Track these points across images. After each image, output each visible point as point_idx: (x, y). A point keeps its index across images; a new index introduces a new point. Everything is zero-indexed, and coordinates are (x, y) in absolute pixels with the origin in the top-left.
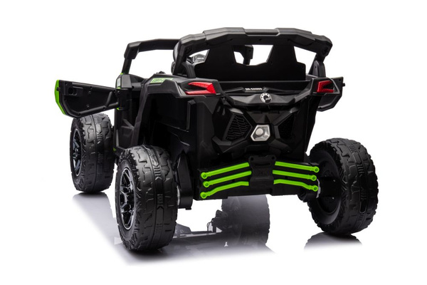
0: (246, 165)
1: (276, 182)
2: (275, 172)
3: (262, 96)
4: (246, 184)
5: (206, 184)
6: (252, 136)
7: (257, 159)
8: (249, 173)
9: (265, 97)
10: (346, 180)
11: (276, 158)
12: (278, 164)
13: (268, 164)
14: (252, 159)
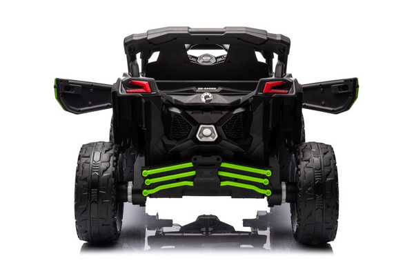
0: (190, 165)
1: (223, 184)
2: (222, 174)
3: (203, 96)
4: (191, 184)
5: (148, 182)
6: (197, 136)
7: (200, 159)
8: (193, 173)
9: (206, 97)
10: (302, 185)
11: (221, 160)
12: (224, 165)
13: (213, 165)
14: (195, 159)
